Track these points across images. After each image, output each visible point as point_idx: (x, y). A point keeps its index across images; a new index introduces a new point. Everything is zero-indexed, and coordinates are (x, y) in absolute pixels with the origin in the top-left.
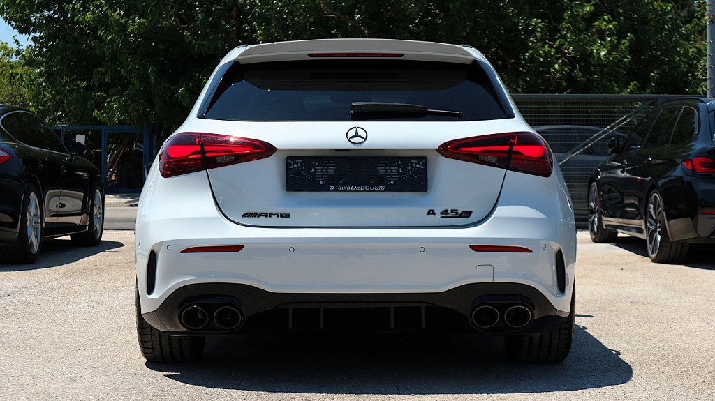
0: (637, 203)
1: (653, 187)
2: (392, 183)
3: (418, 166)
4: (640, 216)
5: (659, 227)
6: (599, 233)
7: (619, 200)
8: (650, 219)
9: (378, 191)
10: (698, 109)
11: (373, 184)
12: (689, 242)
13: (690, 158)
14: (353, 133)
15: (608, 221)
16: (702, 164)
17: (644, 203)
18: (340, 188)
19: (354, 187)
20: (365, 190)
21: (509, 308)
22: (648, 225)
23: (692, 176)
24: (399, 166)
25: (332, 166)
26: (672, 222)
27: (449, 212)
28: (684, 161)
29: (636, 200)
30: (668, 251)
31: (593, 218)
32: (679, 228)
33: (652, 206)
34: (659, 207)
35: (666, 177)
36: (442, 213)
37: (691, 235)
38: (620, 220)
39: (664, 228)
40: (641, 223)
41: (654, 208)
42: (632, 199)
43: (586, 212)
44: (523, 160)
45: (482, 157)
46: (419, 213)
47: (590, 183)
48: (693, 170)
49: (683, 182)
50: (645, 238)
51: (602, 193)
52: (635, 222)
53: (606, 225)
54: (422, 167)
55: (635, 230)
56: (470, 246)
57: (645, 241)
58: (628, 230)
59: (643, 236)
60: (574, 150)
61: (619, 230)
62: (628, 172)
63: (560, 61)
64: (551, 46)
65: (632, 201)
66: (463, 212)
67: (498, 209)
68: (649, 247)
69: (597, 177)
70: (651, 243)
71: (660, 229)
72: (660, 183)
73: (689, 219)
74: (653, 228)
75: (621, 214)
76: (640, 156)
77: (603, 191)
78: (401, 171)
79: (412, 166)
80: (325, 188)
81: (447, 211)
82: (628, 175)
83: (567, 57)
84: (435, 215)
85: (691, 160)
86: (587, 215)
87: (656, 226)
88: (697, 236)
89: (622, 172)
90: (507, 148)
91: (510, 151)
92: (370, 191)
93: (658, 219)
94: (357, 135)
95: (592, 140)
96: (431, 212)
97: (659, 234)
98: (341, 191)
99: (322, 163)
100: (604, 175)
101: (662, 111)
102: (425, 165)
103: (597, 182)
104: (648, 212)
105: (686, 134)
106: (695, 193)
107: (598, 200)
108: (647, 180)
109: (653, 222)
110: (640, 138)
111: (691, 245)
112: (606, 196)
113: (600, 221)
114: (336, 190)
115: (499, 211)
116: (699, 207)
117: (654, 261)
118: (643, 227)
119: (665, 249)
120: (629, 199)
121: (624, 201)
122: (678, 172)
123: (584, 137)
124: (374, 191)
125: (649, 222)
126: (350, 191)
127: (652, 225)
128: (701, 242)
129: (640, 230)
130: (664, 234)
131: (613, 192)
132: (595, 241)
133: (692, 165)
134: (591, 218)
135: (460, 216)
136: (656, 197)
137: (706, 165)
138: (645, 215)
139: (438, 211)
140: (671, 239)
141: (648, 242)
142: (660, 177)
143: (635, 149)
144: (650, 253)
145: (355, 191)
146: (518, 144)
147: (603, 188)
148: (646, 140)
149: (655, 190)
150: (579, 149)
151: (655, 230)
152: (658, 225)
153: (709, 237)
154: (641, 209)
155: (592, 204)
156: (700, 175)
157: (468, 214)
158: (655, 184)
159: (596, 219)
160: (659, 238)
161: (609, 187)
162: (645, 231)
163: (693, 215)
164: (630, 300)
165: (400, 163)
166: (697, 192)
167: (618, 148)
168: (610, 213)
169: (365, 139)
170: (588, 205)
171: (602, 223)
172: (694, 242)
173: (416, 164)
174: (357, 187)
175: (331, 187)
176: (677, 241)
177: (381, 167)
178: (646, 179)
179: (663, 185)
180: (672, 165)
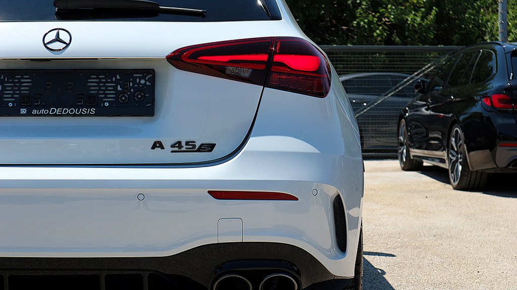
0: (440, 137)
1: (454, 122)
2: (107, 104)
3: (143, 82)
4: (442, 148)
5: (461, 158)
6: (407, 163)
7: (425, 135)
8: (452, 151)
9: (86, 115)
10: (495, 51)
11: (79, 107)
12: (488, 171)
13: (488, 95)
14: (52, 36)
15: (415, 152)
16: (500, 101)
17: (446, 138)
18: (35, 112)
19: (53, 111)
20: (68, 115)
21: (265, 277)
22: (450, 156)
23: (492, 112)
24: (117, 82)
25: (27, 82)
26: (472, 153)
27: (183, 144)
28: (483, 97)
29: (439, 134)
30: (468, 180)
31: (402, 149)
32: (478, 159)
33: (454, 139)
34: (460, 140)
35: (465, 114)
36: (173, 146)
37: (490, 166)
38: (426, 152)
39: (465, 159)
40: (443, 154)
41: (456, 141)
42: (436, 133)
43: (396, 145)
44: (288, 74)
45: (230, 69)
46: (140, 147)
47: (400, 120)
48: (492, 105)
49: (482, 117)
50: (447, 168)
51: (409, 128)
52: (439, 153)
53: (413, 156)
54: (148, 83)
55: (438, 161)
56: (209, 192)
57: (447, 170)
58: (433, 160)
59: (446, 166)
60: (387, 93)
61: (424, 161)
62: (433, 109)
63: (381, 28)
64: (374, 16)
65: (436, 135)
66: (202, 145)
67: (251, 140)
68: (451, 176)
69: (406, 115)
70: (452, 172)
71: (461, 160)
72: (461, 118)
73: (488, 151)
74: (454, 159)
75: (426, 146)
76: (443, 96)
77: (411, 127)
78: (119, 88)
79: (134, 82)
80: (15, 113)
81: (179, 143)
82: (432, 113)
83: (386, 25)
84: (162, 147)
85: (490, 97)
86: (397, 147)
87: (458, 157)
88: (496, 166)
89: (427, 110)
90: (264, 57)
91: (270, 63)
92: (75, 115)
93: (459, 151)
94: (58, 39)
95: (402, 85)
96: (158, 145)
97: (460, 164)
98: (36, 115)
99: (13, 78)
100: (411, 113)
101: (462, 55)
102: (153, 80)
103: (406, 119)
104: (450, 146)
105: (484, 75)
106: (493, 127)
107: (406, 135)
108: (449, 117)
109: (454, 153)
110: (442, 81)
111: (489, 174)
112: (413, 131)
113: (408, 152)
114: (29, 114)
115: (253, 143)
116: (498, 140)
117: (456, 188)
118: (446, 158)
119: (466, 178)
120: (433, 134)
121: (428, 135)
122: (477, 109)
123: (395, 82)
124: (81, 115)
125: (451, 153)
126: (49, 115)
127: (453, 156)
128: (498, 172)
129: (443, 161)
130: (465, 164)
131: (420, 127)
132: (404, 169)
133: (491, 101)
134: (400, 149)
135: (198, 150)
136: (457, 131)
137: (504, 101)
138: (449, 147)
139: (167, 144)
140: (471, 169)
141: (450, 171)
142: (460, 114)
143: (438, 90)
144: (452, 181)
145: (56, 115)
146: (280, 53)
147: (410, 125)
148: (447, 83)
149: (456, 125)
150: (391, 92)
151: (457, 161)
152: (459, 156)
153: (506, 167)
154: (444, 142)
155: (401, 138)
156: (498, 111)
157: (210, 147)
158: (457, 119)
159: (405, 151)
160: (460, 168)
161: (417, 123)
162: (447, 161)
163: (492, 147)
164: (434, 232)
165: (118, 77)
166: (495, 126)
167: (423, 89)
168: (417, 145)
169: (68, 45)
170: (398, 139)
171: (409, 154)
172: (493, 171)
173: (140, 79)
174: (58, 111)
175: (23, 111)
176: (477, 171)
177: (92, 82)
178: (448, 115)
179: (465, 119)
180: (471, 102)
